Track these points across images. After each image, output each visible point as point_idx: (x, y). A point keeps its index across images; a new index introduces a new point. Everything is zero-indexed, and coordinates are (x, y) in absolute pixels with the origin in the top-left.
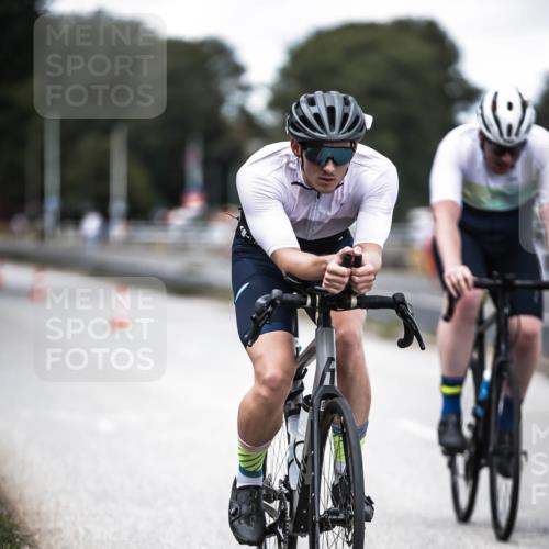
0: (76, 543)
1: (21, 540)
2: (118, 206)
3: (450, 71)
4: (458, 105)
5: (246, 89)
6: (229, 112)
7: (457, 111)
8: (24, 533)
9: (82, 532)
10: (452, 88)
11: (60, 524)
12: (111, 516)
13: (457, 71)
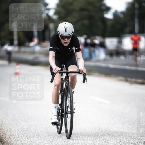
0: (7, 132)
2: (16, 42)
3: (102, 3)
4: (105, 12)
5: (49, 9)
6: (44, 15)
7: (105, 14)
9: (9, 129)
10: (103, 8)
11: (3, 127)
13: (104, 3)
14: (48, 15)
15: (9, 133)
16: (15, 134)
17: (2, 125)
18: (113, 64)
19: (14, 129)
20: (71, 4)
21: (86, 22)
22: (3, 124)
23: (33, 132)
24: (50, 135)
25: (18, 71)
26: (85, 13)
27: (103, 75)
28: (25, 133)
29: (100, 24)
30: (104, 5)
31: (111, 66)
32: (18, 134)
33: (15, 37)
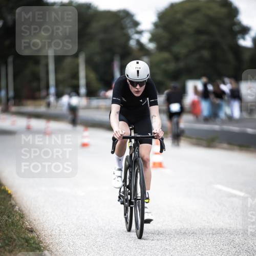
0: (69, 249)
1: (44, 248)
2: (83, 90)
3: (235, 20)
4: (239, 36)
5: (140, 33)
6: (132, 43)
7: (239, 39)
8: (45, 244)
9: (72, 243)
10: (236, 28)
11: (61, 240)
12: (85, 235)
13: (238, 20)
14: (138, 42)
15: (71, 250)
16: (82, 251)
17: (60, 235)
18: (252, 128)
19: (81, 243)
20: (180, 22)
21: (206, 54)
22: (61, 233)
23: (113, 248)
24: (142, 253)
25: (86, 141)
26: (204, 38)
27: (235, 147)
28: (100, 250)
29: (230, 57)
30: (239, 23)
31: (250, 131)
32: (86, 252)
33: (82, 82)
